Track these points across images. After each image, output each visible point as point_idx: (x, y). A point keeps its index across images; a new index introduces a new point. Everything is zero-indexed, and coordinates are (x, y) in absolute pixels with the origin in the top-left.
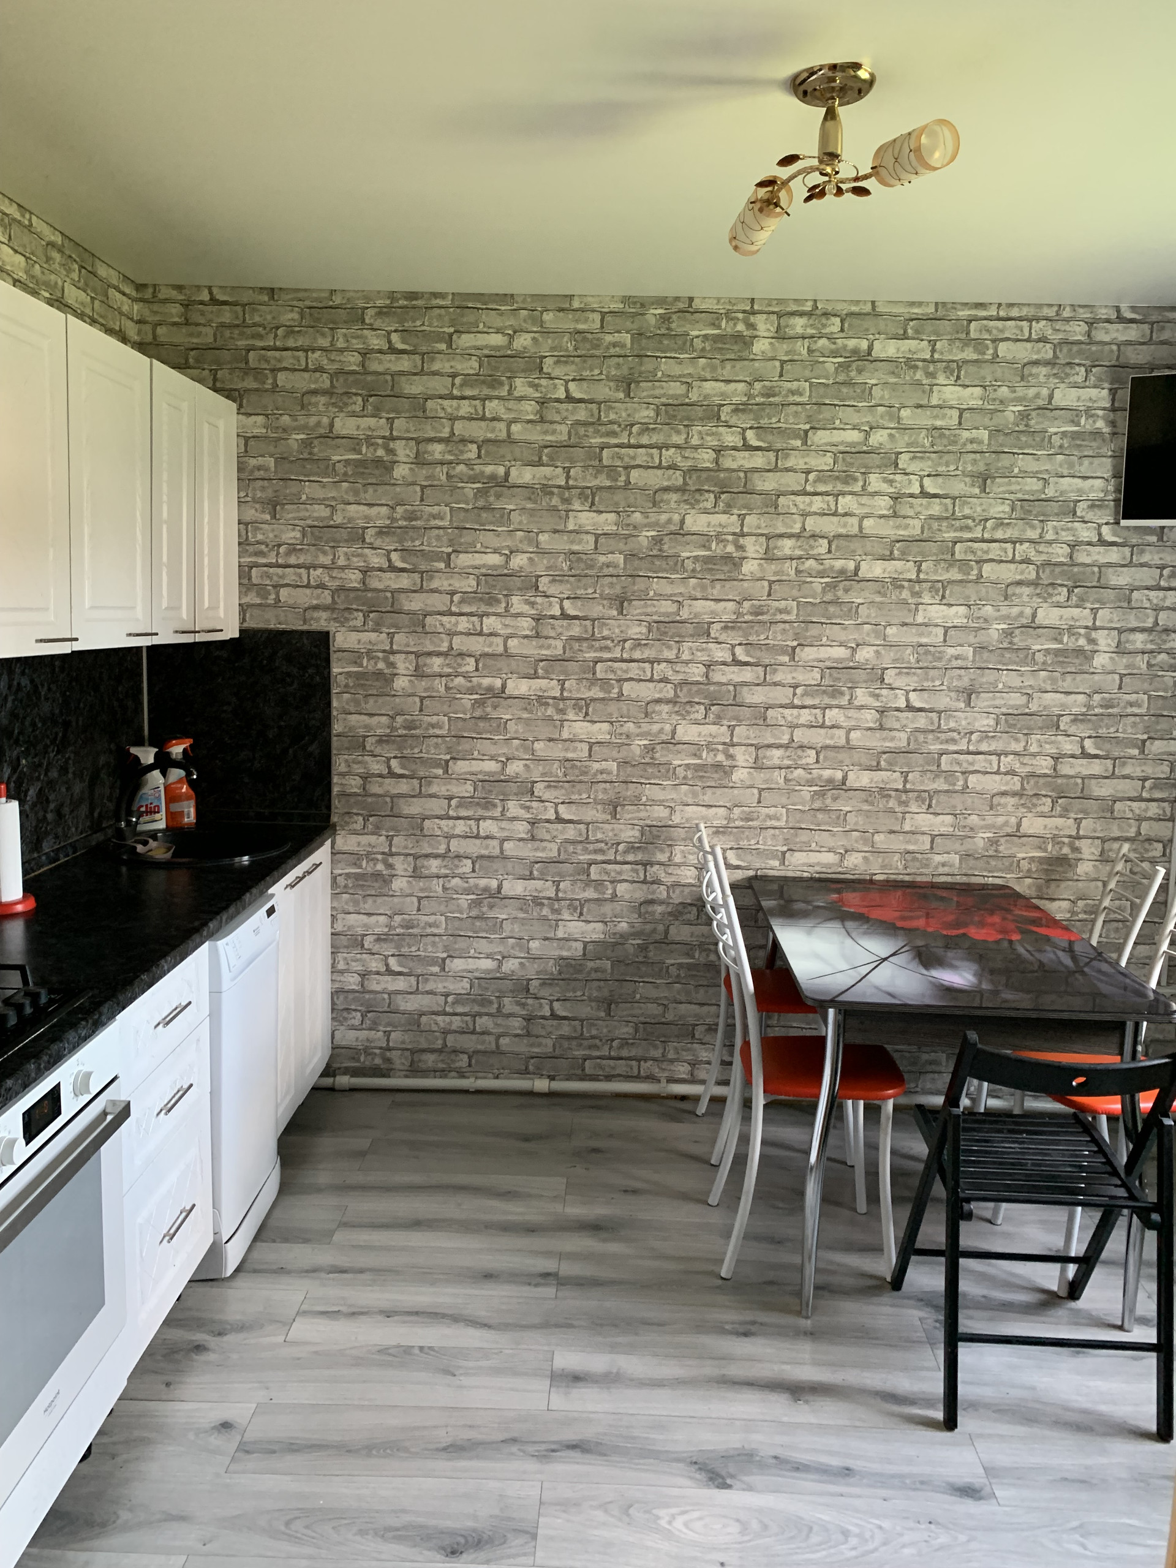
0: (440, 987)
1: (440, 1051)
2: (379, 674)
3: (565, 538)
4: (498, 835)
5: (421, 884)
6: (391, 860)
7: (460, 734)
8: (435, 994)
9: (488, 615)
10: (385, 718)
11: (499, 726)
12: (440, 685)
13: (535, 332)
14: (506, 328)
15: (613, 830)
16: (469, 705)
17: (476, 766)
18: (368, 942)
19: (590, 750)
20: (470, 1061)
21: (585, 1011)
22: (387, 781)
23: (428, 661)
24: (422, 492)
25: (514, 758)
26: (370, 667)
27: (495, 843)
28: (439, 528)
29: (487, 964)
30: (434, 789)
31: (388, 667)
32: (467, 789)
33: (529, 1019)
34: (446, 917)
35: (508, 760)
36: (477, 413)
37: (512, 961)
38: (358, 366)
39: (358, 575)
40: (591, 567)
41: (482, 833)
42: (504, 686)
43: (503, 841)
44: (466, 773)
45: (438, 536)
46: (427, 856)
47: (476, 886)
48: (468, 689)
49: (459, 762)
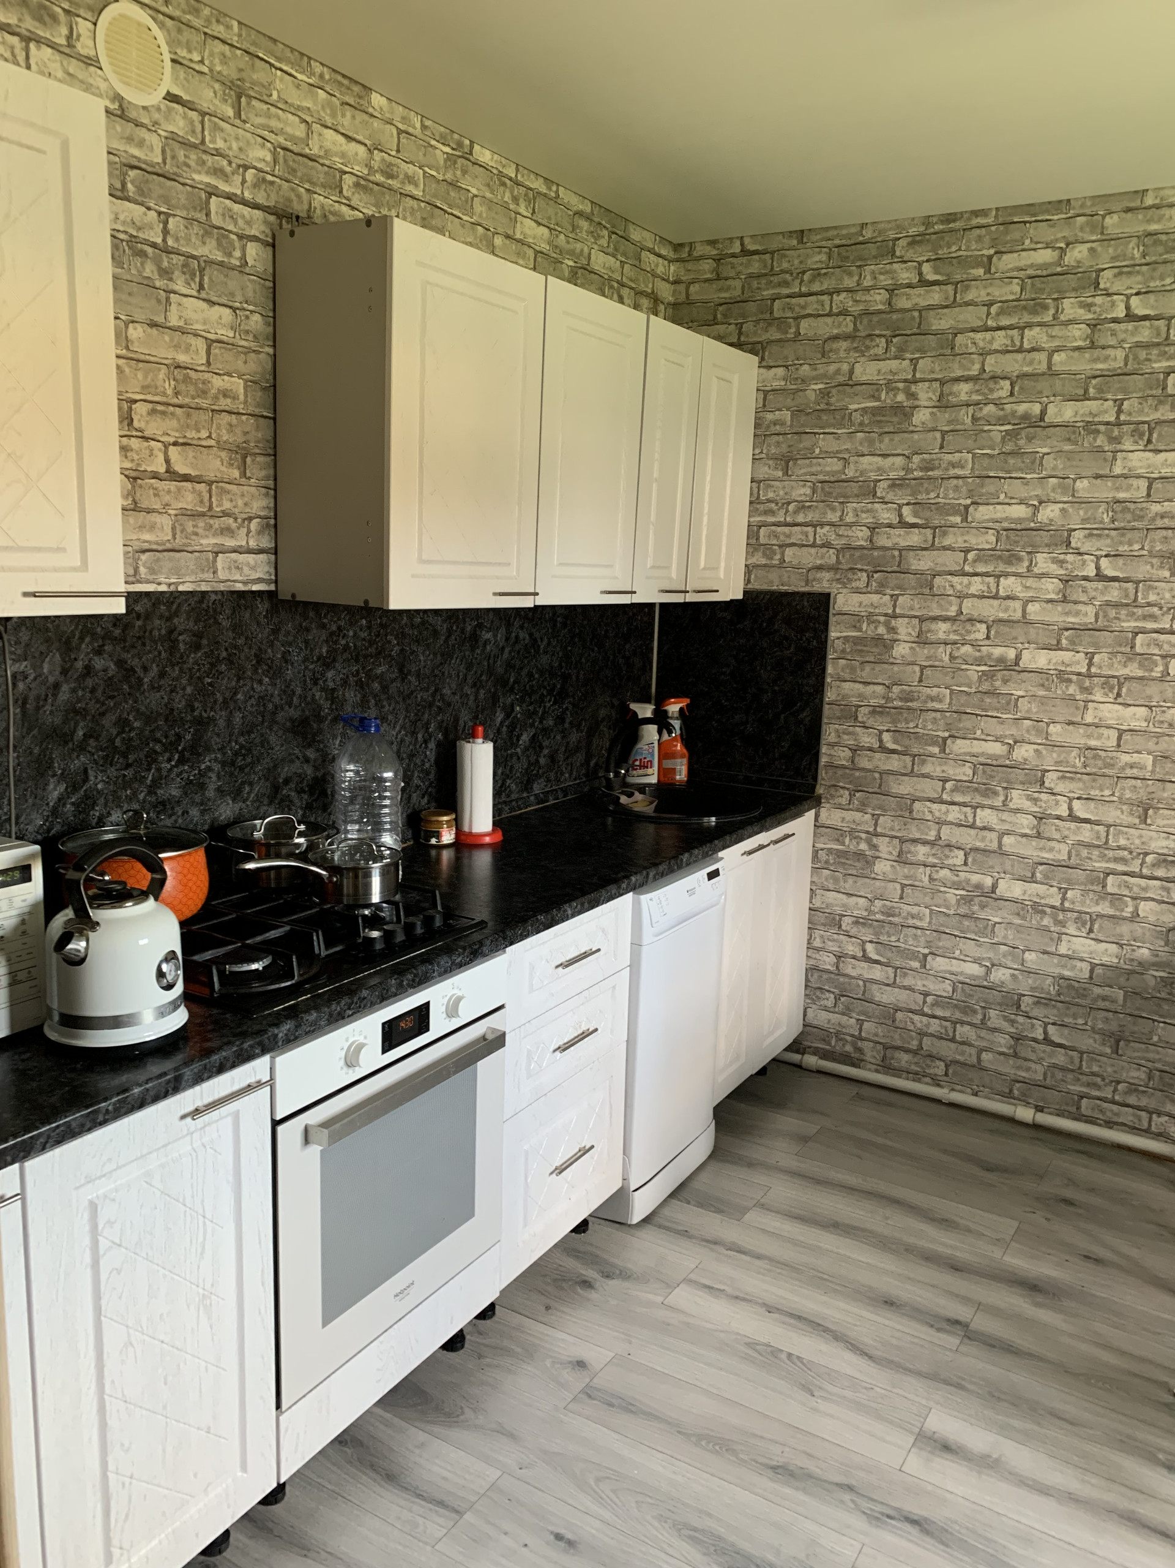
0: (919, 985)
1: (915, 1053)
2: (878, 640)
3: (1109, 484)
4: (997, 827)
5: (906, 870)
6: (875, 840)
7: (962, 709)
8: (913, 990)
9: (1006, 575)
10: (881, 687)
11: (1008, 703)
12: (943, 654)
13: (1093, 241)
14: (1057, 240)
15: (1141, 836)
16: (975, 677)
17: (978, 747)
18: (846, 922)
19: (1119, 738)
20: (947, 1070)
21: (1087, 1042)
22: (878, 755)
23: (933, 626)
24: (943, 439)
25: (1023, 741)
26: (869, 632)
27: (994, 836)
28: (958, 477)
29: (974, 969)
30: (927, 769)
31: (888, 632)
32: (965, 772)
33: (1017, 1038)
34: (931, 910)
35: (1016, 742)
36: (1013, 345)
37: (1003, 970)
38: (884, 304)
39: (866, 532)
40: (1141, 518)
41: (978, 823)
42: (1018, 657)
43: (1002, 835)
44: (966, 754)
45: (956, 486)
46: (915, 841)
47: (968, 881)
48: (976, 659)
49: (958, 741)
